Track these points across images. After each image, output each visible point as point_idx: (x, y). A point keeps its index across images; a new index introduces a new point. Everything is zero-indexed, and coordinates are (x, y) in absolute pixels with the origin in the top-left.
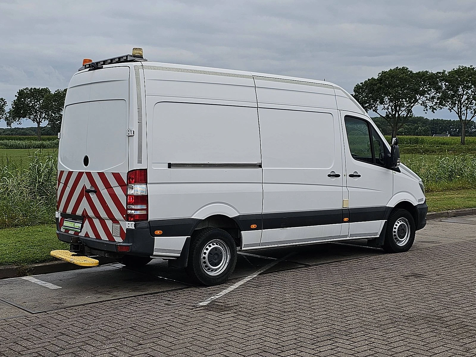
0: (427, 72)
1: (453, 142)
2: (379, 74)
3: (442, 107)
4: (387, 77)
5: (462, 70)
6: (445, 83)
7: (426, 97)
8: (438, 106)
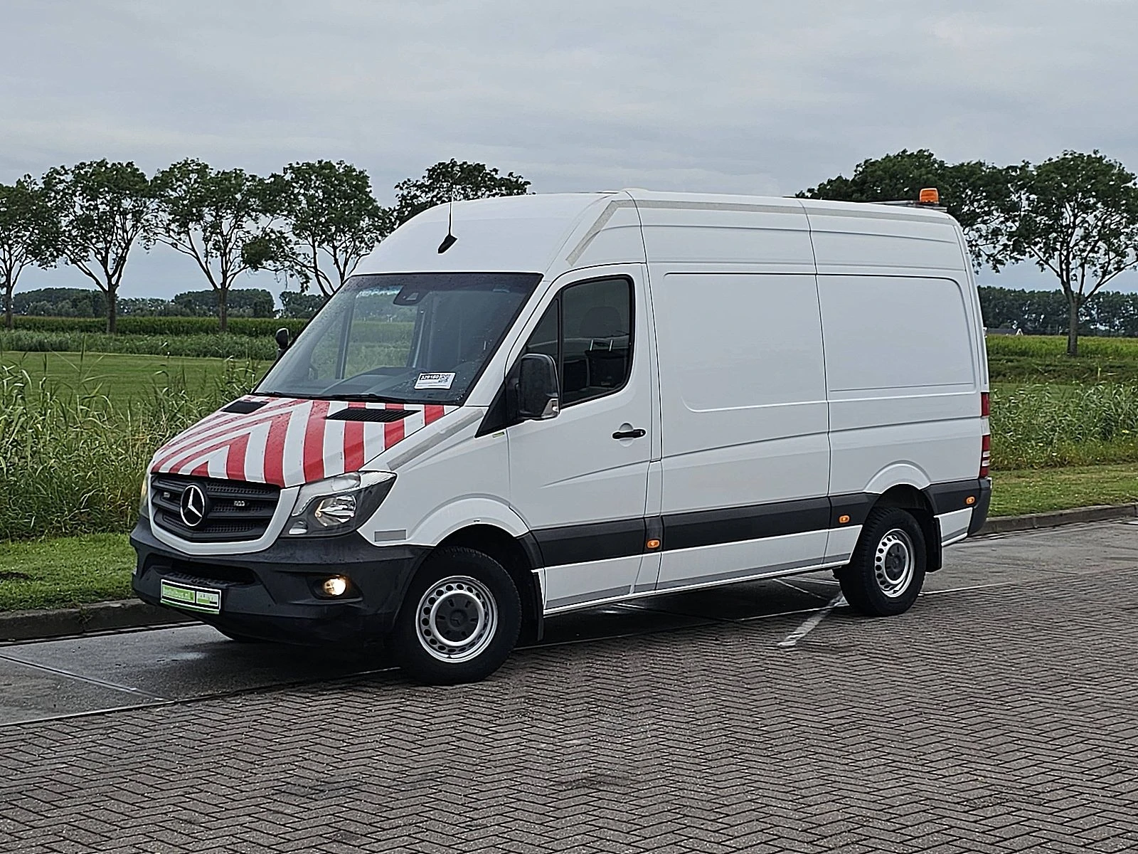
0: (981, 164)
1: (1044, 350)
2: (858, 166)
3: (1018, 257)
4: (880, 175)
5: (1072, 163)
6: (1027, 194)
7: (978, 230)
8: (1010, 256)
